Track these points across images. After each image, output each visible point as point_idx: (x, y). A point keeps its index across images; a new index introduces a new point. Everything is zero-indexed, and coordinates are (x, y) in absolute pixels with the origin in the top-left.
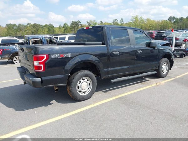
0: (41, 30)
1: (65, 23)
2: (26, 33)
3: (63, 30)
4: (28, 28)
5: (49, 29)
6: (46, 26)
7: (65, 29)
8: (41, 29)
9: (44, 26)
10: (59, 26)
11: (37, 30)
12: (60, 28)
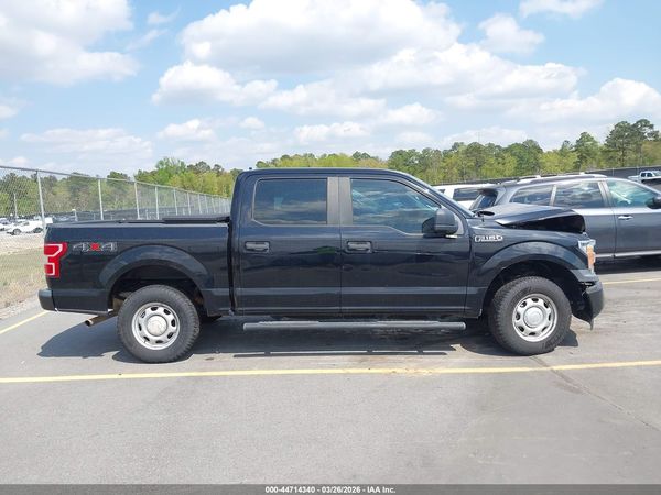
0: (491, 165)
1: (583, 134)
2: (441, 177)
3: (574, 158)
4: (448, 160)
5: (521, 158)
6: (510, 149)
7: (581, 157)
8: (492, 160)
9: (506, 150)
10: (559, 147)
11: (478, 165)
12: (563, 152)
